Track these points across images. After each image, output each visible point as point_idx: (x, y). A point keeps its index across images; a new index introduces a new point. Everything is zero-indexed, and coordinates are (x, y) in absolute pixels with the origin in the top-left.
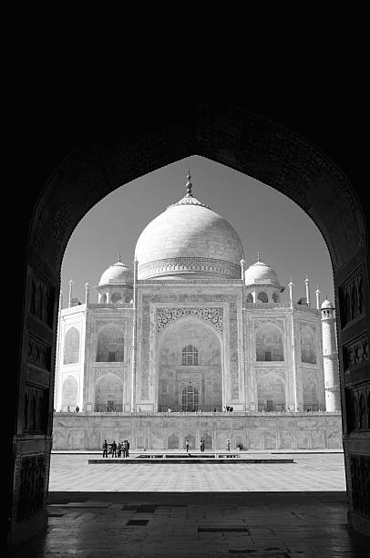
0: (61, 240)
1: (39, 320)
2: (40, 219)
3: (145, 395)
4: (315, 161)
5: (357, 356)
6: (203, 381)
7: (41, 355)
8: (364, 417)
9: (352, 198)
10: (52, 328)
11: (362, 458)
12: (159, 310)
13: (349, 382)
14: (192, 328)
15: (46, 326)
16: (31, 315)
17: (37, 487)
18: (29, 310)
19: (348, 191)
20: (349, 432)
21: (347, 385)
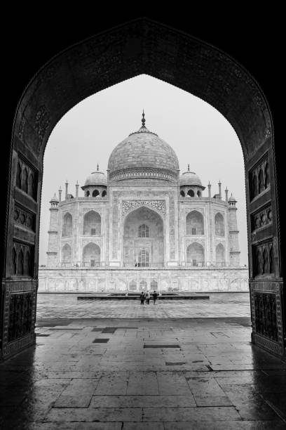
0: (43, 135)
1: (24, 193)
2: (23, 114)
3: (114, 256)
4: (234, 73)
5: (262, 221)
6: (152, 247)
7: (27, 220)
8: (266, 266)
9: (262, 100)
10: (36, 200)
11: (265, 295)
12: (123, 201)
13: (255, 240)
14: (145, 214)
15: (31, 198)
16: (17, 188)
17: (25, 316)
18: (15, 185)
19: (258, 95)
20: (254, 277)
21: (254, 243)
